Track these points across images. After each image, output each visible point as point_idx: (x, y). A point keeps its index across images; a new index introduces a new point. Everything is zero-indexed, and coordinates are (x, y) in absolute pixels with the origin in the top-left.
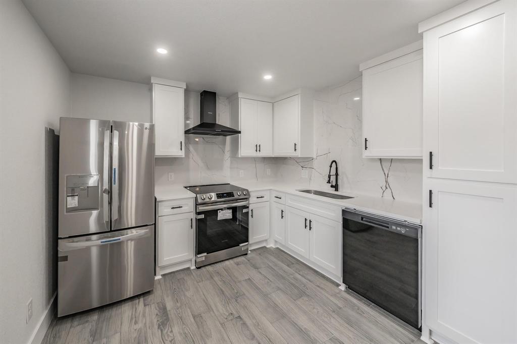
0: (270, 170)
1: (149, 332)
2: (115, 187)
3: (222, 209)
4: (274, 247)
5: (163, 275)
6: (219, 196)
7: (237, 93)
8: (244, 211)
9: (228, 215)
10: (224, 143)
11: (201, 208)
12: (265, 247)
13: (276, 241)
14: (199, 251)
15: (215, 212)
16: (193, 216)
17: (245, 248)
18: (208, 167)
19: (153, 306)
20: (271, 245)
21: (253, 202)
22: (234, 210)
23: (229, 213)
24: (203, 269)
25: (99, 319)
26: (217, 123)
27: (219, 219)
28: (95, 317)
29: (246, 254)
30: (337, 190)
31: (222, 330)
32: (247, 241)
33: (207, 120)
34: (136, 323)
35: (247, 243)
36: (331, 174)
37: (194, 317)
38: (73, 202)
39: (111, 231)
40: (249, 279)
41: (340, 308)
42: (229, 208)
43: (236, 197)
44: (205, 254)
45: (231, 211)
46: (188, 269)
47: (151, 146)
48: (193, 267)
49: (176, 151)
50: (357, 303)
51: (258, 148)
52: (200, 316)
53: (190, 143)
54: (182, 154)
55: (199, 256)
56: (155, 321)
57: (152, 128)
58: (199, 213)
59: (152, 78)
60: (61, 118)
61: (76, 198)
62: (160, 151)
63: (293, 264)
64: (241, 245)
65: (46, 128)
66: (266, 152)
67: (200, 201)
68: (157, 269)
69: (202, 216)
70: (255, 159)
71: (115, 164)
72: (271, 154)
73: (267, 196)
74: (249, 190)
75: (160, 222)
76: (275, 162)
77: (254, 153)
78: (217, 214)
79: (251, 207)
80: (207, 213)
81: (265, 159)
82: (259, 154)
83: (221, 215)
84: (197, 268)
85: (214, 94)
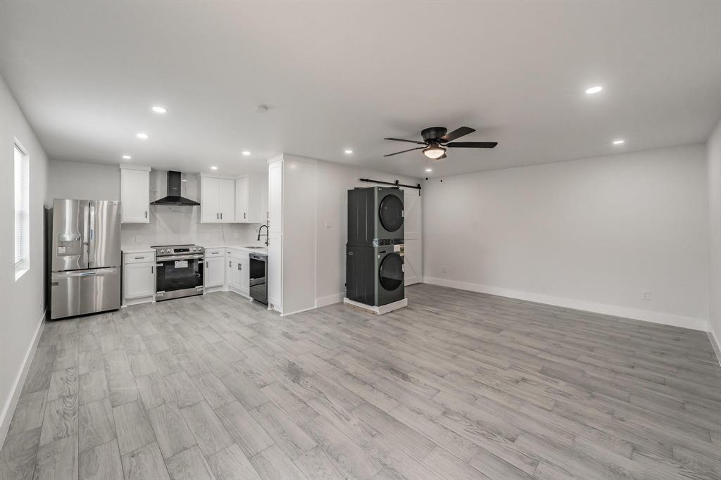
2: (92, 241)
3: (177, 260)
4: (229, 291)
5: (129, 306)
6: (176, 251)
7: (199, 173)
8: (200, 262)
9: (185, 265)
10: (191, 212)
11: (160, 259)
13: (230, 286)
14: (158, 289)
15: (172, 263)
16: (155, 265)
17: (200, 290)
18: (175, 232)
20: (226, 289)
21: (208, 258)
22: (191, 261)
24: (162, 302)
26: (182, 196)
27: (176, 267)
29: (202, 295)
32: (202, 285)
33: (174, 195)
35: (202, 287)
36: (260, 234)
38: (61, 250)
39: (89, 269)
42: (185, 260)
43: (191, 251)
44: (163, 292)
45: (187, 262)
46: (151, 303)
47: (119, 216)
48: (154, 301)
49: (141, 219)
51: (220, 216)
54: (147, 221)
55: (158, 293)
57: (119, 204)
58: (158, 263)
59: (121, 165)
60: (54, 199)
61: (64, 248)
62: (126, 218)
64: (196, 287)
66: (228, 218)
67: (159, 254)
68: (124, 301)
69: (162, 265)
70: (222, 225)
71: (92, 227)
72: (233, 221)
73: (222, 252)
74: (205, 247)
75: (126, 268)
76: (243, 226)
77: (214, 220)
78: (174, 264)
79: (206, 260)
80: (165, 263)
81: (232, 225)
82: (220, 221)
83: (177, 265)
84: (157, 301)
85: (179, 173)
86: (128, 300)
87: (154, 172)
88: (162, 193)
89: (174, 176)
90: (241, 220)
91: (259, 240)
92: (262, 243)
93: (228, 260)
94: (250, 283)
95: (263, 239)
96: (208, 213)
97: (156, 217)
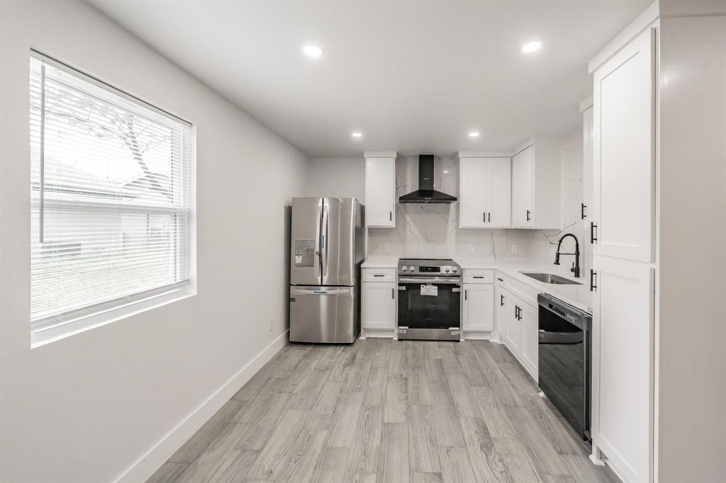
0: (516, 245)
1: (337, 365)
2: (324, 250)
3: (425, 284)
4: (499, 342)
5: (368, 338)
6: (422, 269)
7: (457, 153)
8: (454, 290)
9: (434, 291)
10: (448, 212)
11: (404, 280)
12: (488, 341)
13: (502, 338)
14: (401, 323)
15: (418, 286)
16: (397, 288)
17: (456, 333)
18: (428, 239)
19: (347, 354)
20: (495, 340)
21: (468, 285)
23: (435, 289)
24: (404, 342)
25: (311, 350)
26: (436, 187)
28: (310, 348)
29: (458, 341)
30: (577, 275)
31: (386, 381)
32: (458, 326)
33: (426, 188)
34: (332, 358)
35: (458, 328)
36: (560, 252)
37: (371, 367)
38: (299, 260)
39: (322, 285)
40: (441, 360)
41: (517, 406)
42: (433, 284)
43: (443, 271)
44: (407, 328)
45: (437, 287)
46: (391, 339)
48: (396, 338)
49: (384, 221)
50: (544, 409)
51: (487, 217)
52: (376, 369)
53: (407, 213)
54: (392, 224)
55: (400, 327)
56: (344, 361)
58: (400, 284)
59: (365, 153)
60: (293, 198)
61: (301, 256)
63: (505, 361)
64: (450, 329)
65: (285, 206)
66: (499, 221)
67: (402, 273)
68: (362, 331)
69: (404, 288)
70: (491, 231)
71: (324, 233)
72: (507, 225)
73: (489, 277)
74: (462, 267)
75: (364, 287)
76: (525, 235)
77: (479, 224)
78: (420, 289)
79: (465, 287)
80: (409, 286)
81: (508, 232)
82: (487, 225)
83: (425, 291)
84: (399, 340)
85: (431, 157)
86: (367, 330)
87: (400, 160)
88: (412, 186)
89: (427, 162)
90: (521, 223)
91: (557, 263)
92: (564, 270)
93: (500, 292)
94: (540, 338)
95: (568, 262)
96: (469, 212)
97: (405, 219)
